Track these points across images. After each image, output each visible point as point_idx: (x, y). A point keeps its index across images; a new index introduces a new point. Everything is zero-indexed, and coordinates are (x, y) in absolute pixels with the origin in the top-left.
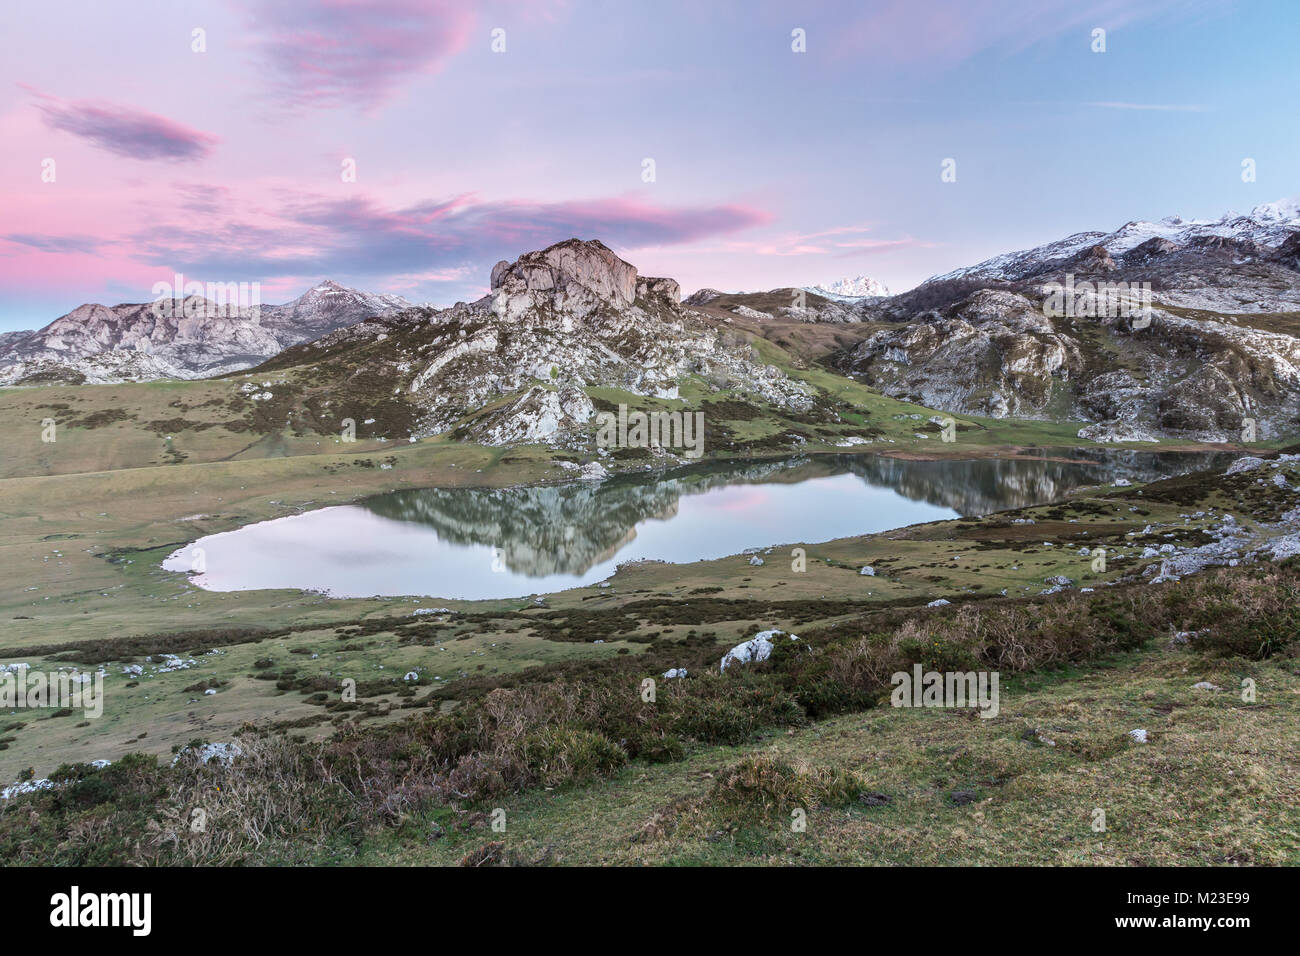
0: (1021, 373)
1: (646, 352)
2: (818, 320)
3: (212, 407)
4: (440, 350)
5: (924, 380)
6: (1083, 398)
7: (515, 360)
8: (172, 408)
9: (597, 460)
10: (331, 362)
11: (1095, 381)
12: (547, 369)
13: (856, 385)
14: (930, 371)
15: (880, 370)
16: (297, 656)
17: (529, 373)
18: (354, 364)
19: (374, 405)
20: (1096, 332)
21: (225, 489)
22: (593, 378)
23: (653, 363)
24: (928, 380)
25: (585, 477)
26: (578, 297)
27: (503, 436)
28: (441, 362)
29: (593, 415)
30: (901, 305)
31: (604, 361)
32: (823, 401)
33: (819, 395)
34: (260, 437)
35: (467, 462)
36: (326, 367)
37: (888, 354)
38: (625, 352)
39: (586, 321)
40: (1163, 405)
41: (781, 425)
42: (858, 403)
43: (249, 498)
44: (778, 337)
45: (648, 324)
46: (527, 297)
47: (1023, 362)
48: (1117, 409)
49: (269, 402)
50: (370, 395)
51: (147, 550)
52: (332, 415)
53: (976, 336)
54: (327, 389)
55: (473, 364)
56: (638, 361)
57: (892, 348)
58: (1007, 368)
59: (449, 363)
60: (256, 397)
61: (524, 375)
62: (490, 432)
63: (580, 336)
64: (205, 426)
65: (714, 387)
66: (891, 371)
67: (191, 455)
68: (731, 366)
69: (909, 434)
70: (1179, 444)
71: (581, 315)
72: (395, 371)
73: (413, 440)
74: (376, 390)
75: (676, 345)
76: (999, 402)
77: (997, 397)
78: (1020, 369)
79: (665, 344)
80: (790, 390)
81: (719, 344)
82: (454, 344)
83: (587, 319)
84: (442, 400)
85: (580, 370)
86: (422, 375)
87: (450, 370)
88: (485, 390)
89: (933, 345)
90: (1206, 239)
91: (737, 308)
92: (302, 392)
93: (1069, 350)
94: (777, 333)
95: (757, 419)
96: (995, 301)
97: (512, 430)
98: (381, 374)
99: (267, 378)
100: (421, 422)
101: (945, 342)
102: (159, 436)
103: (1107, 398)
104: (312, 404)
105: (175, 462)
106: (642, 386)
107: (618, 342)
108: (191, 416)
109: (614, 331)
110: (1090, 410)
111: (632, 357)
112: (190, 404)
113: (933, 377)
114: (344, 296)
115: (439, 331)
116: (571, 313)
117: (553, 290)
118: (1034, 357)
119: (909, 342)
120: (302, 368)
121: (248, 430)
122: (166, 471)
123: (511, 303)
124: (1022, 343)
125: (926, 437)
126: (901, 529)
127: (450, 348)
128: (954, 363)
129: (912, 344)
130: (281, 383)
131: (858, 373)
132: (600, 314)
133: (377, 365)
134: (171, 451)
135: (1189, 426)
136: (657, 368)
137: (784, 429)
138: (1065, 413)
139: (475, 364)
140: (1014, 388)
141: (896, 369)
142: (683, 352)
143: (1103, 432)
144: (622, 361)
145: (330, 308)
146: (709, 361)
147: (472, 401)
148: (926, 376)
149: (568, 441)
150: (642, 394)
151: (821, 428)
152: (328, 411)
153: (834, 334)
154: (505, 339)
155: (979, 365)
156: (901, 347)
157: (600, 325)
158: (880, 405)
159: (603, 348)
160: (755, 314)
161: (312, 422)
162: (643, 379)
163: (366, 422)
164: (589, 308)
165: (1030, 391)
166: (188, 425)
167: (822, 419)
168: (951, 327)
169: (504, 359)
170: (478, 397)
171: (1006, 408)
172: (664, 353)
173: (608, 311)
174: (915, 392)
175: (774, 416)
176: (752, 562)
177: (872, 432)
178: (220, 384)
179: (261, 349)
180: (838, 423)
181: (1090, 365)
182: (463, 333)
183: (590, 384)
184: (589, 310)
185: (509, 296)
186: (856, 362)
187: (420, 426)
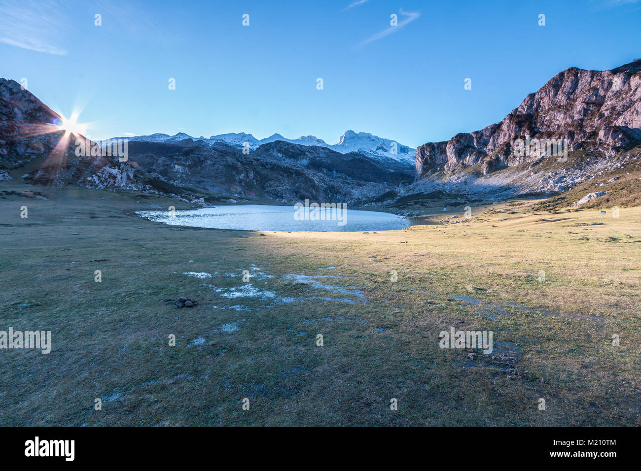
0: (243, 180)
6: (265, 190)
11: (268, 184)
14: (203, 177)
24: (204, 181)
40: (297, 192)
48: (282, 194)
57: (179, 165)
58: (238, 177)
77: (240, 189)
89: (199, 166)
103: (275, 190)
119: (188, 163)
128: (213, 174)
140: (242, 186)
141: (184, 176)
155: (225, 176)
156: (183, 165)
186: (158, 171)
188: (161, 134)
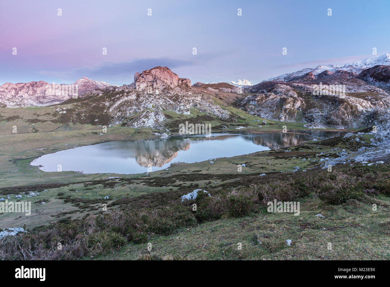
0: (288, 109)
1: (181, 101)
2: (231, 92)
3: (47, 115)
4: (118, 99)
5: (261, 110)
6: (305, 116)
7: (141, 102)
8: (34, 116)
9: (165, 133)
10: (85, 102)
11: (309, 111)
12: (151, 105)
13: (242, 111)
14: (263, 108)
15: (249, 107)
16: (71, 192)
17: (145, 106)
18: (92, 103)
19: (98, 115)
20: (310, 97)
21: (51, 140)
22: (165, 108)
23: (183, 104)
24: (262, 110)
25: (162, 137)
26: (160, 84)
27: (137, 125)
28: (119, 102)
29: (164, 119)
30: (255, 88)
31: (168, 103)
32: (232, 116)
33: (231, 114)
34: (62, 125)
35: (126, 133)
36: (83, 103)
37: (251, 102)
38: (174, 100)
39: (163, 91)
40: (327, 118)
41: (220, 123)
42: (242, 117)
43: (59, 143)
44: (219, 97)
45: (181, 92)
46: (145, 83)
47: (289, 105)
48: (314, 119)
49: (65, 114)
50: (97, 112)
51: (26, 159)
52: (85, 118)
53: (276, 97)
54: (83, 110)
55: (129, 104)
56: (178, 103)
57: (252, 101)
58: (284, 107)
59: (121, 103)
60: (61, 112)
61: (144, 107)
62: (134, 124)
63: (161, 96)
64: (45, 121)
65: (201, 111)
66: (252, 107)
67: (40, 130)
68: (206, 105)
69: (256, 125)
70: (331, 129)
71: (161, 89)
72: (104, 105)
73: (110, 126)
74: (98, 111)
75: (189, 99)
76: (282, 117)
77: (281, 115)
78: (288, 107)
79: (186, 98)
80: (223, 112)
81: (202, 99)
82: (123, 97)
84: (119, 114)
85: (161, 106)
86: (113, 106)
87: (122, 105)
88: (132, 111)
89: (264, 100)
90: (340, 71)
91: (208, 88)
92: (75, 111)
93: (302, 102)
94: (219, 95)
95: (213, 121)
96: (281, 87)
97: (140, 123)
98: (100, 106)
99: (64, 107)
100: (112, 121)
101: (267, 99)
102: (30, 124)
103: (312, 116)
104: (79, 115)
105: (35, 132)
106: (179, 111)
107: (172, 97)
108: (40, 118)
109: (171, 94)
110: (307, 119)
111: (176, 102)
112: (40, 114)
113: (264, 109)
114: (89, 82)
115: (118, 93)
116: (158, 88)
117: (153, 82)
118: (292, 104)
119: (257, 99)
120: (75, 103)
121: (58, 123)
122: (32, 135)
123: (140, 85)
124: (289, 100)
125: (261, 126)
126: (253, 153)
128: (270, 105)
129: (258, 100)
130: (69, 108)
131: (242, 108)
132: (167, 89)
133: (99, 103)
134: (34, 129)
135: (334, 124)
136: (184, 105)
137: (221, 124)
138: (300, 120)
139: (129, 103)
140: (286, 113)
141: (253, 107)
142: (191, 101)
143: (310, 126)
144: (174, 103)
145: (85, 86)
146: (199, 104)
147: (128, 114)
148: (262, 109)
149: (157, 127)
151: (231, 124)
152: (83, 117)
153: (236, 96)
154: (138, 96)
155: (277, 106)
156: (255, 100)
157: (167, 92)
158: (249, 117)
159: (168, 99)
160: (213, 90)
161: (79, 120)
162: (180, 109)
163: (96, 120)
164: (164, 87)
165: (291, 114)
166: (39, 121)
167: (232, 121)
168: (269, 95)
169: (138, 102)
170: (130, 113)
171: (284, 118)
172: (186, 101)
173: (169, 88)
174: (259, 114)
175: (218, 120)
176: (210, 163)
177: (246, 125)
178: (50, 108)
179: (63, 98)
180: (236, 122)
181: (307, 106)
182: (125, 94)
183: (164, 110)
185: (140, 83)
186: (242, 105)
187: (112, 122)
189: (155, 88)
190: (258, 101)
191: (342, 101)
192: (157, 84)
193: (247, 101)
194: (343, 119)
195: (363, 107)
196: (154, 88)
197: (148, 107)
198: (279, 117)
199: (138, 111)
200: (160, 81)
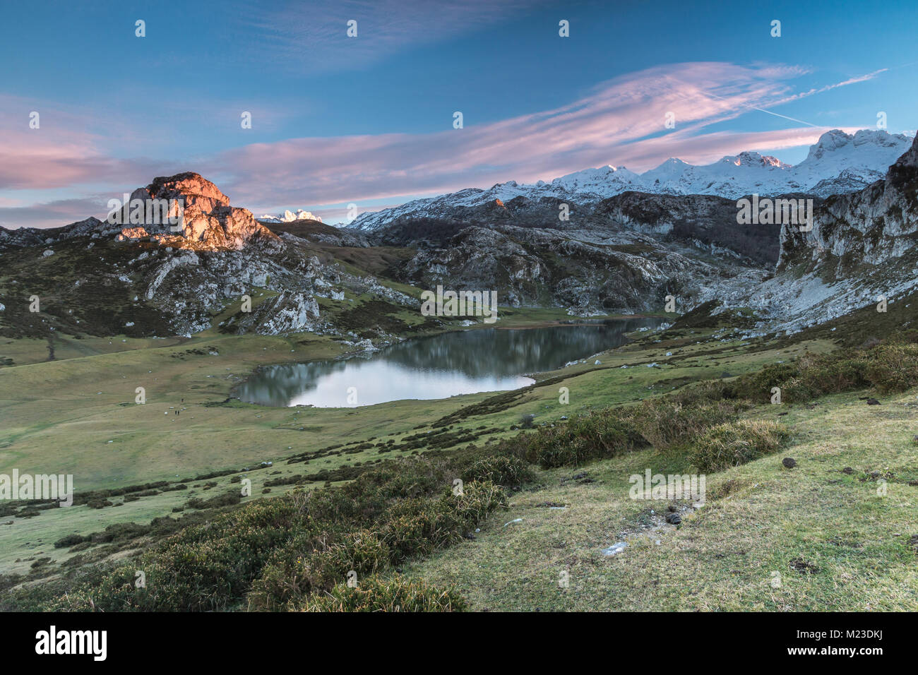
0: (521, 280)
1: (306, 266)
4: (153, 266)
6: (555, 294)
7: (222, 272)
11: (560, 283)
14: (465, 279)
15: (431, 280)
19: (120, 311)
26: (242, 222)
28: (163, 273)
30: (393, 235)
37: (432, 268)
38: (290, 266)
40: (601, 296)
47: (521, 272)
48: (578, 299)
52: (84, 321)
53: (486, 256)
55: (189, 276)
56: (301, 273)
57: (435, 264)
58: (513, 276)
59: (169, 275)
61: (245, 283)
62: (264, 325)
63: (253, 253)
65: (356, 292)
66: (438, 280)
70: (614, 316)
72: (118, 282)
74: (111, 298)
76: (515, 297)
77: (512, 295)
78: (520, 277)
82: (166, 259)
83: (251, 240)
84: (180, 305)
86: (153, 284)
87: (173, 280)
88: (213, 295)
89: (462, 262)
90: (550, 198)
91: (282, 234)
93: (541, 265)
98: (107, 284)
100: (173, 323)
101: (469, 261)
103: (570, 293)
106: (319, 291)
107: (281, 258)
109: (276, 249)
110: (562, 300)
111: (296, 270)
113: (468, 283)
118: (526, 269)
119: (447, 260)
123: (195, 225)
124: (518, 261)
127: (165, 262)
128: (479, 274)
129: (449, 262)
131: (415, 281)
133: (98, 277)
135: (616, 306)
138: (549, 303)
139: (191, 275)
140: (519, 289)
141: (441, 279)
143: (580, 312)
144: (291, 273)
147: (207, 304)
148: (464, 283)
150: (324, 296)
153: (380, 255)
154: (202, 255)
155: (495, 275)
156: (441, 263)
157: (265, 244)
161: (75, 327)
164: (252, 231)
165: (528, 290)
168: (471, 250)
169: (210, 270)
170: (211, 301)
171: (518, 301)
181: (554, 274)
182: (169, 249)
184: (253, 233)
185: (191, 219)
186: (410, 274)
187: (176, 326)
188: (471, 190)
189: (233, 234)
190: (449, 265)
191: (614, 262)
192: (234, 223)
193: (419, 265)
194: (627, 296)
195: (649, 271)
196: (229, 234)
197: (254, 284)
198: (508, 299)
199: (233, 293)
200: (241, 214)
